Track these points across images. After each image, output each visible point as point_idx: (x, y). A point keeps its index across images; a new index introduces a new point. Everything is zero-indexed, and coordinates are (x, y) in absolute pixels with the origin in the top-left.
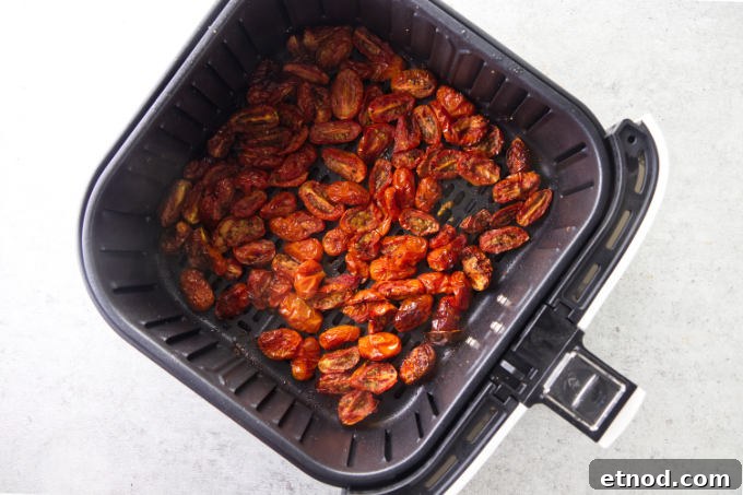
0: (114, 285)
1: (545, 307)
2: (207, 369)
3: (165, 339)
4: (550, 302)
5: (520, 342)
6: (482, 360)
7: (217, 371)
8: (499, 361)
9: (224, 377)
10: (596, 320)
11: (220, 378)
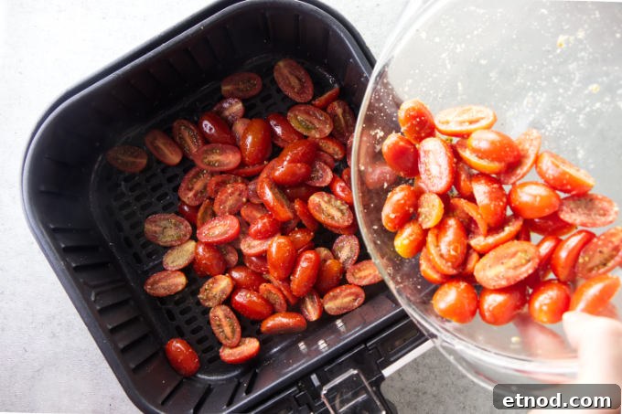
0: (43, 188)
1: (363, 346)
2: (85, 283)
3: (63, 246)
4: (368, 345)
5: (334, 364)
6: (300, 366)
7: (94, 287)
8: (311, 373)
9: (97, 295)
10: (399, 372)
11: (93, 294)
